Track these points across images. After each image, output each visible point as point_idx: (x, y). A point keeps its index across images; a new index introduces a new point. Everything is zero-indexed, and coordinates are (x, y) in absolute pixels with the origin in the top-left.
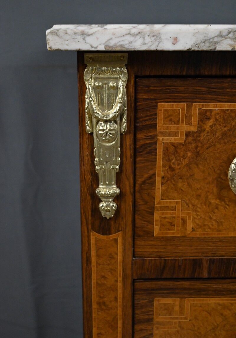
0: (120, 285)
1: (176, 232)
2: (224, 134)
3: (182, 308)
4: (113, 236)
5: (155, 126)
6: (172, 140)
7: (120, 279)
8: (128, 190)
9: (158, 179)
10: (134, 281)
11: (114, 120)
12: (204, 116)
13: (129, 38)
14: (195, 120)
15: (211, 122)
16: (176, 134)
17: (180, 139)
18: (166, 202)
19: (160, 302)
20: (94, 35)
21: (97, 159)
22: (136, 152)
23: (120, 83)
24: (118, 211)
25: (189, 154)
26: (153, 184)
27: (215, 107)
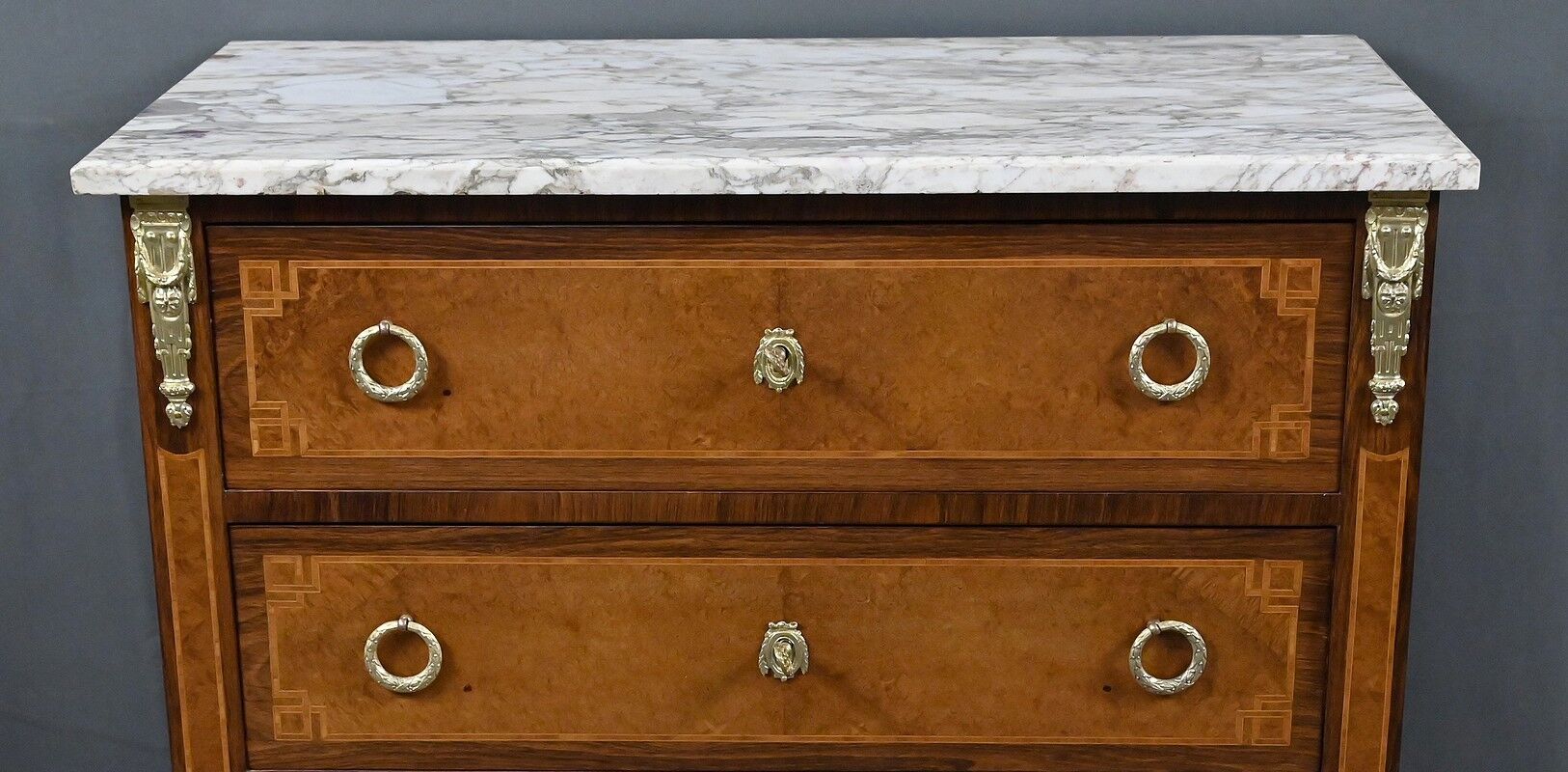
0: (207, 532)
1: (286, 449)
2: (338, 304)
3: (306, 570)
4: (191, 455)
5: (237, 293)
6: (264, 312)
7: (206, 523)
8: (207, 384)
9: (251, 371)
10: (228, 527)
11: (174, 285)
12: (306, 279)
13: (179, 180)
14: (294, 284)
15: (316, 288)
16: (269, 304)
17: (276, 311)
18: (267, 405)
19: (272, 561)
20: (134, 177)
21: (156, 340)
22: (213, 331)
23: (182, 234)
24: (194, 416)
25: (291, 333)
26: (244, 376)
27: (322, 266)
